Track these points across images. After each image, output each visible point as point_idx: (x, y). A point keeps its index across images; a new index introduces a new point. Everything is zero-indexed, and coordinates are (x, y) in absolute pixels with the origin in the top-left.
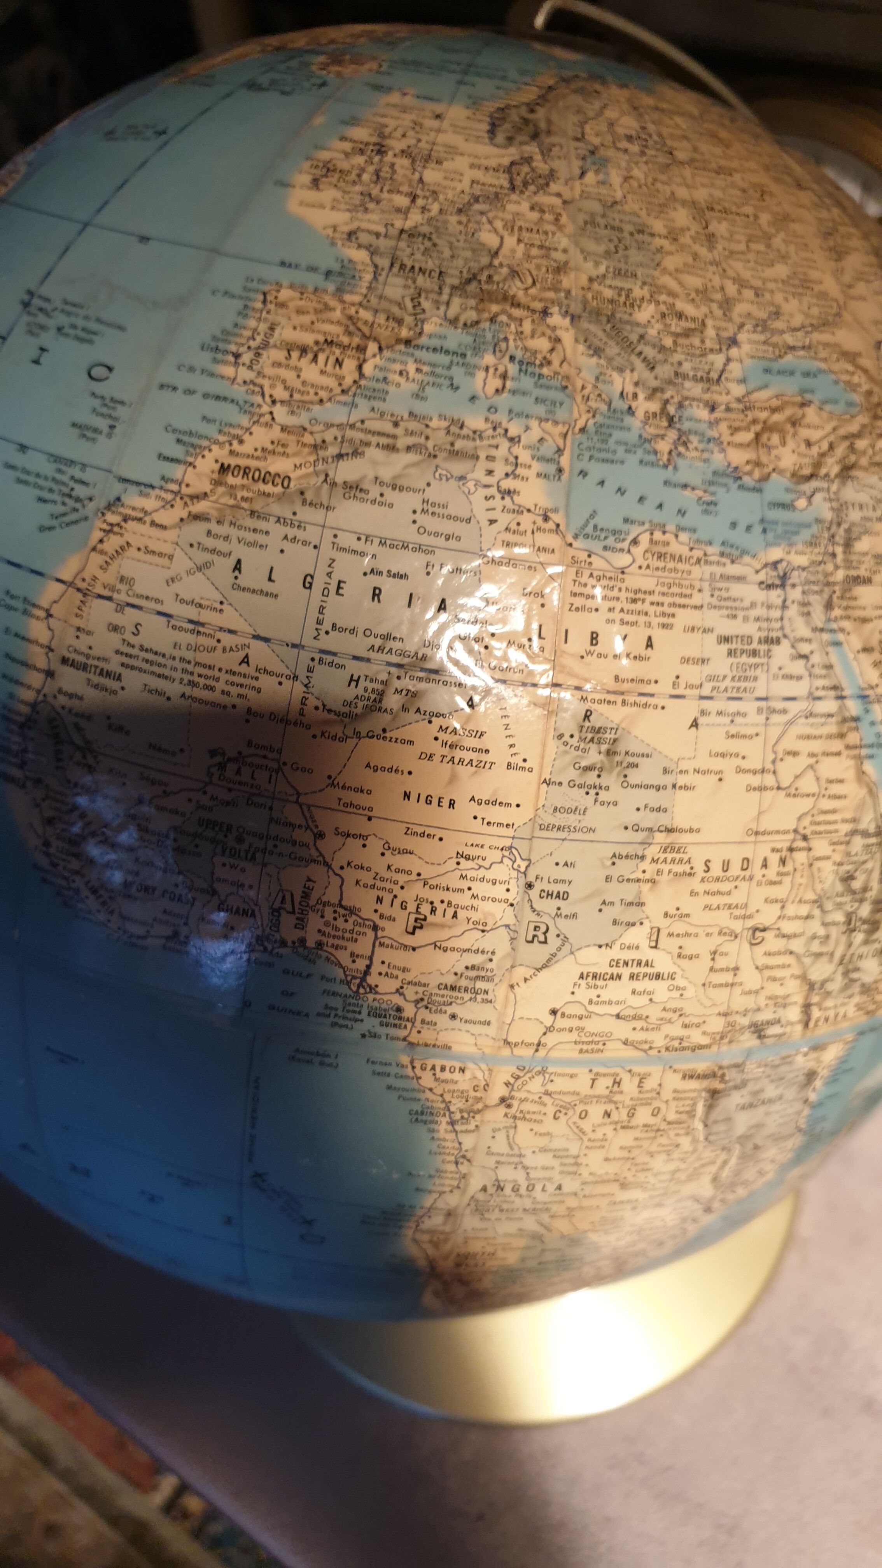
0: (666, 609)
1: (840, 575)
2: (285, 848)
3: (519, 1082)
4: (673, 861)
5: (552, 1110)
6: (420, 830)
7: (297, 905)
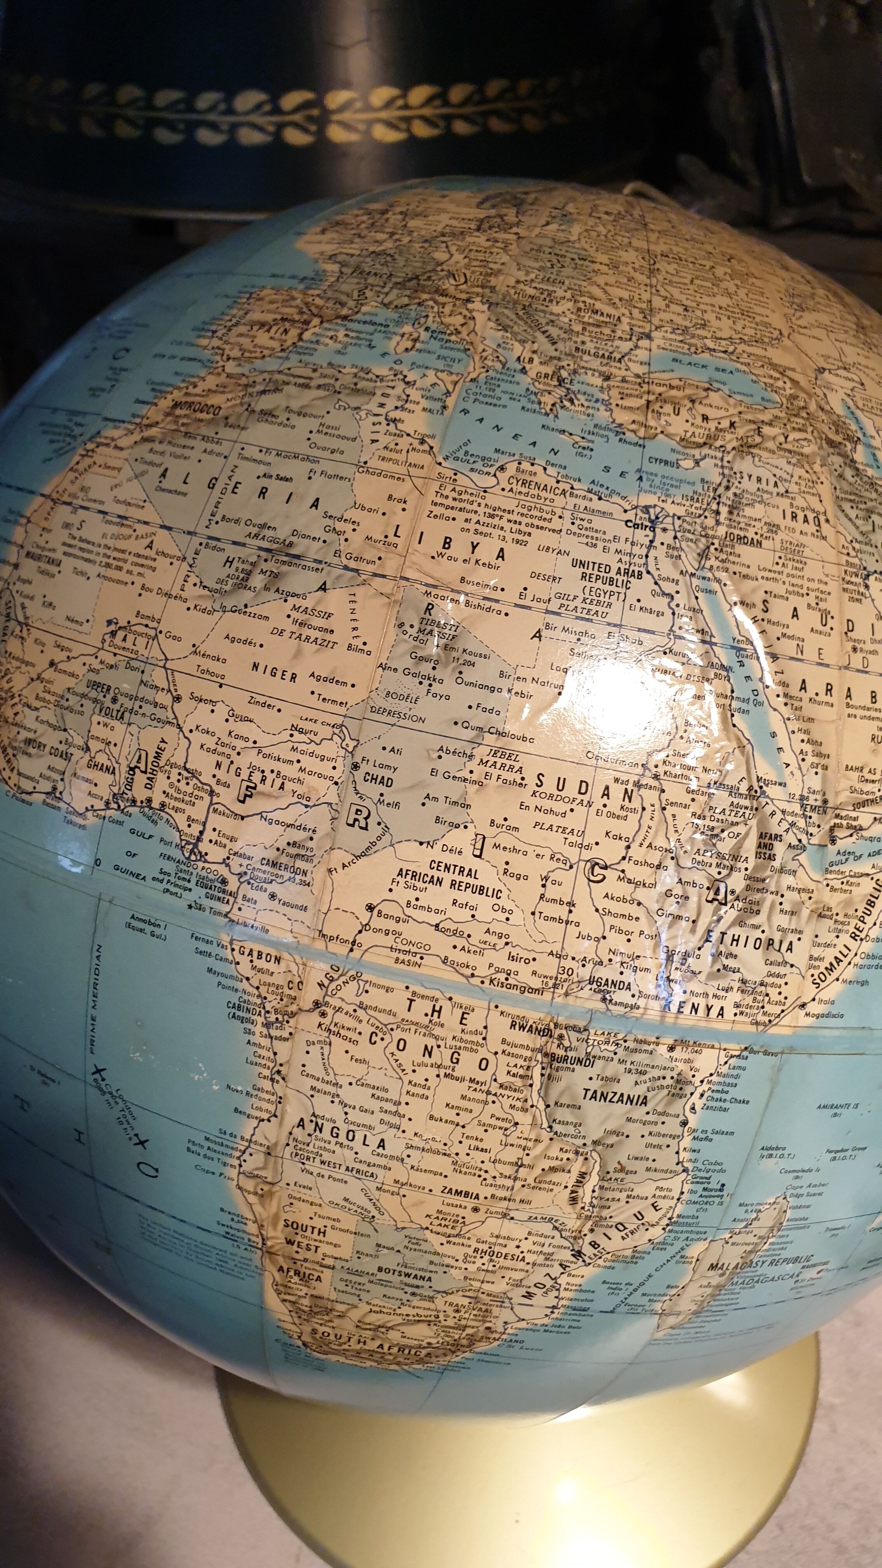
0: (523, 528)
1: (722, 531)
2: (148, 709)
3: (333, 985)
4: (503, 766)
5: (367, 1030)
6: (262, 699)
7: (149, 766)
